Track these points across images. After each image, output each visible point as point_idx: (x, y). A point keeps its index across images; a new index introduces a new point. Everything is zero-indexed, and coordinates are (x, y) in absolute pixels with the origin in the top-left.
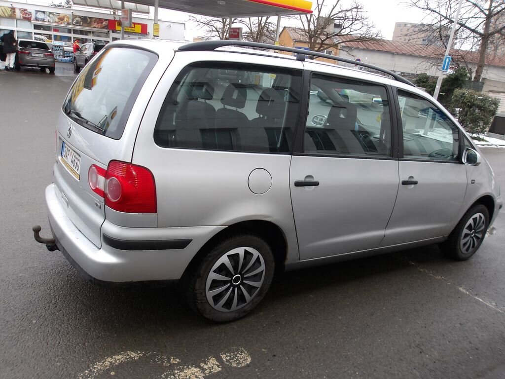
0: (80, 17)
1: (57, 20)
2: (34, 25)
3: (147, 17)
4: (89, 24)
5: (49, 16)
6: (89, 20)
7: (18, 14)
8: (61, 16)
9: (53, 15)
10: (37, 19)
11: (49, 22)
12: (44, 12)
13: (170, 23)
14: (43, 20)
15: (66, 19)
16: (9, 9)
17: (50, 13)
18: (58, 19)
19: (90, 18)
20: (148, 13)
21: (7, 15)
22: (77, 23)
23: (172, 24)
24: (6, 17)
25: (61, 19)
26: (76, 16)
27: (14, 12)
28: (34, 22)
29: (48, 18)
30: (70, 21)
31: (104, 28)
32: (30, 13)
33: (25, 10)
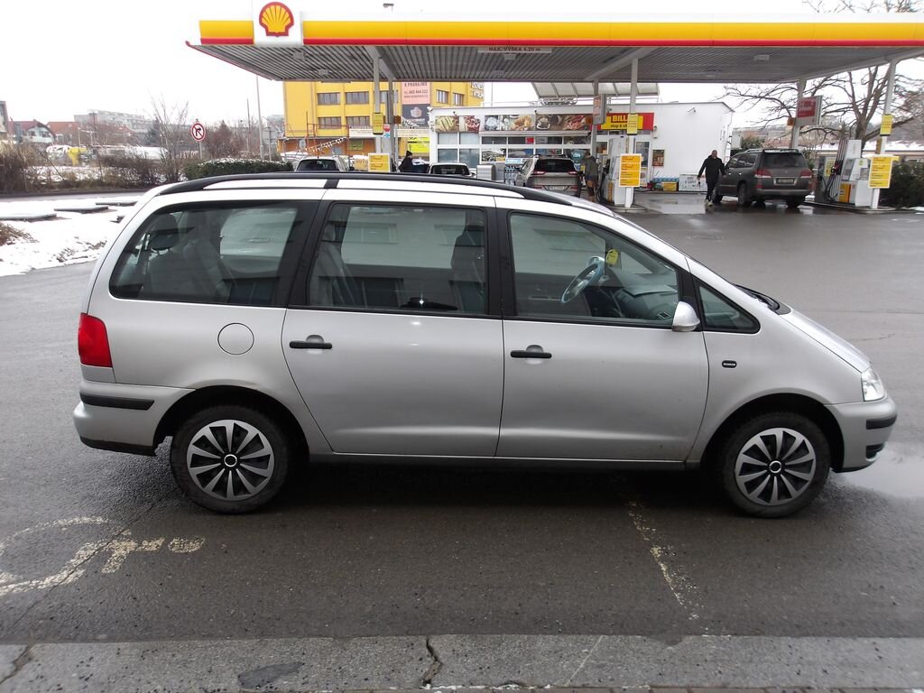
0: (547, 116)
1: (514, 126)
2: (483, 138)
3: (654, 101)
4: (561, 126)
5: (503, 121)
6: (560, 119)
7: (463, 125)
8: (520, 119)
9: (509, 118)
10: (486, 129)
11: (502, 130)
12: (497, 117)
13: (694, 106)
14: (495, 129)
15: (526, 122)
16: (452, 119)
17: (505, 117)
18: (516, 124)
19: (563, 116)
20: (656, 94)
21: (448, 128)
22: (543, 125)
23: (697, 107)
24: (447, 132)
25: (520, 124)
26: (541, 116)
27: (458, 122)
28: (482, 133)
29: (502, 124)
30: (533, 124)
31: (582, 128)
32: (478, 120)
33: (472, 117)
